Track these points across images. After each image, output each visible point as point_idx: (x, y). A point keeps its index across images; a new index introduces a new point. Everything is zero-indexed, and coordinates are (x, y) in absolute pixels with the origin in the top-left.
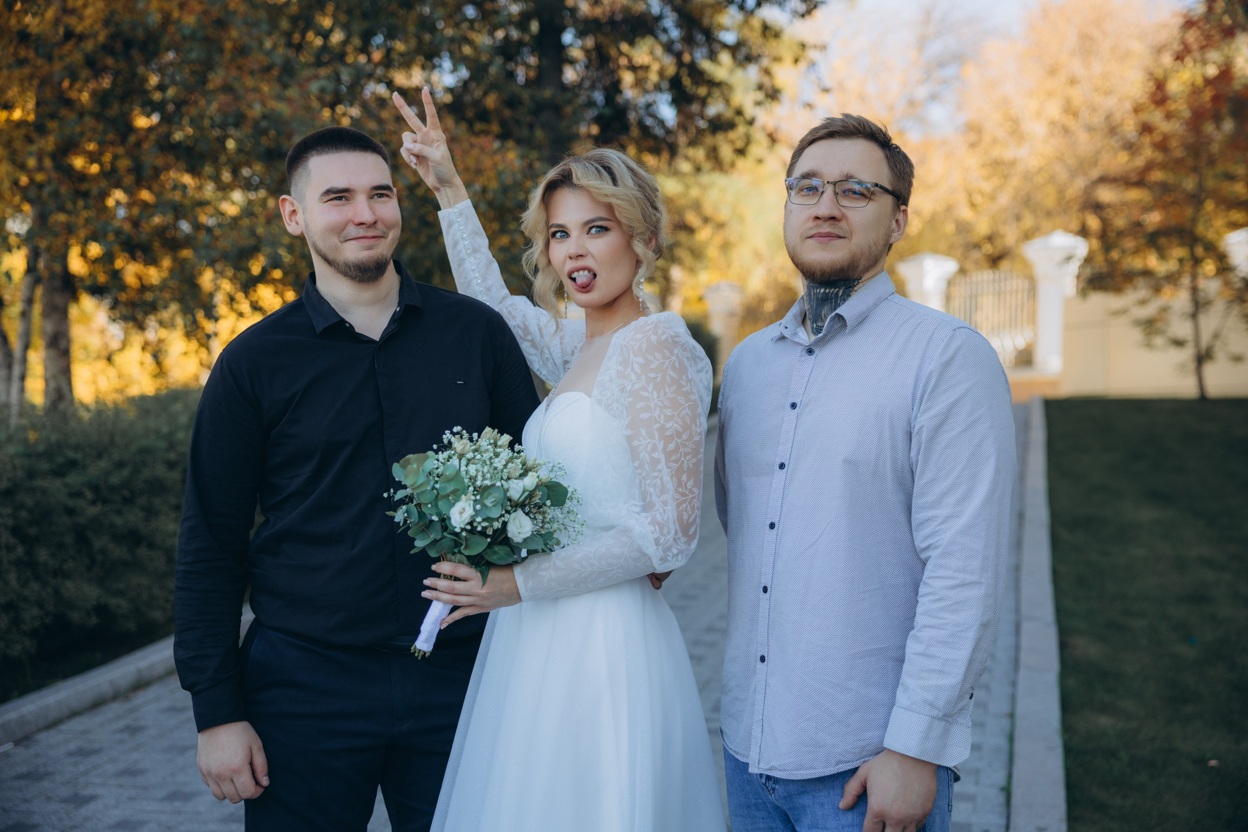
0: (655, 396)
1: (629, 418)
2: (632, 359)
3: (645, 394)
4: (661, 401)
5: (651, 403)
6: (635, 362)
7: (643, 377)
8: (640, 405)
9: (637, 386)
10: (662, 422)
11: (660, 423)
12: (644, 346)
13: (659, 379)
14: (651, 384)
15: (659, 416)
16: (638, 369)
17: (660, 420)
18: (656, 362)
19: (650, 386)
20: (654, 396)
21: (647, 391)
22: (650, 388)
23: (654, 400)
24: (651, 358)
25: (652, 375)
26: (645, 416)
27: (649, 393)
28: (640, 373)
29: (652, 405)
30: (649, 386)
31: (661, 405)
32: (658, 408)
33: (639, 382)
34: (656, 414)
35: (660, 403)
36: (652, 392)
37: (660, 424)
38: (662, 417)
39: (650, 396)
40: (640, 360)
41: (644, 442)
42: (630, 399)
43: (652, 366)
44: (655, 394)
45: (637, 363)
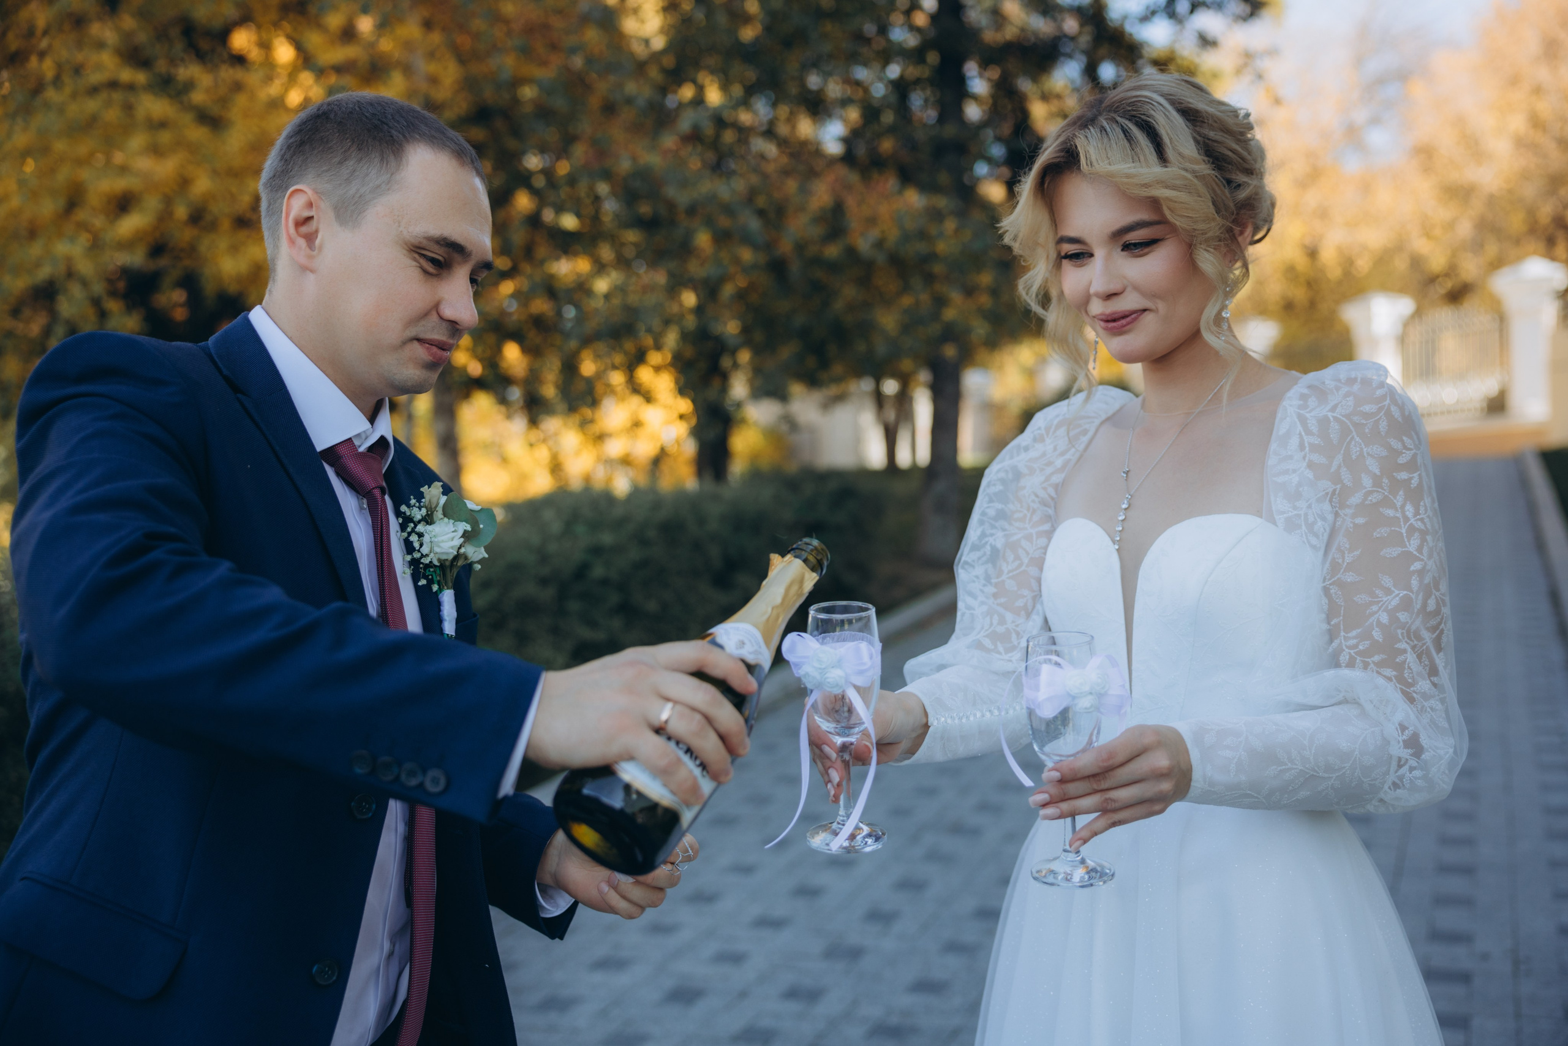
0: (1410, 514)
1: (1357, 553)
2: (1362, 449)
3: (1390, 512)
4: (1422, 520)
5: (1401, 528)
6: (1368, 454)
7: (1385, 480)
8: (1383, 531)
9: (1374, 498)
10: (1425, 559)
11: (1422, 560)
12: (1383, 425)
13: (1415, 482)
14: (1401, 493)
15: (1420, 549)
16: (1374, 467)
17: (1421, 553)
18: (1407, 452)
19: (1398, 497)
20: (1407, 513)
21: (1393, 506)
22: (1399, 500)
23: (1406, 519)
24: (1395, 444)
25: (1403, 475)
26: (1393, 552)
27: (1397, 510)
28: (1378, 473)
29: (1404, 531)
30: (1395, 499)
31: (1423, 527)
32: (1417, 534)
33: (1378, 491)
34: (1413, 545)
35: (1419, 525)
36: (1403, 507)
37: (1423, 563)
38: (1425, 550)
39: (1399, 515)
40: (1378, 450)
41: (1385, 599)
42: (1360, 521)
43: (1402, 460)
44: (1409, 509)
45: (1371, 456)
